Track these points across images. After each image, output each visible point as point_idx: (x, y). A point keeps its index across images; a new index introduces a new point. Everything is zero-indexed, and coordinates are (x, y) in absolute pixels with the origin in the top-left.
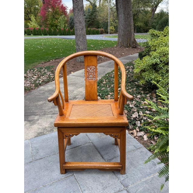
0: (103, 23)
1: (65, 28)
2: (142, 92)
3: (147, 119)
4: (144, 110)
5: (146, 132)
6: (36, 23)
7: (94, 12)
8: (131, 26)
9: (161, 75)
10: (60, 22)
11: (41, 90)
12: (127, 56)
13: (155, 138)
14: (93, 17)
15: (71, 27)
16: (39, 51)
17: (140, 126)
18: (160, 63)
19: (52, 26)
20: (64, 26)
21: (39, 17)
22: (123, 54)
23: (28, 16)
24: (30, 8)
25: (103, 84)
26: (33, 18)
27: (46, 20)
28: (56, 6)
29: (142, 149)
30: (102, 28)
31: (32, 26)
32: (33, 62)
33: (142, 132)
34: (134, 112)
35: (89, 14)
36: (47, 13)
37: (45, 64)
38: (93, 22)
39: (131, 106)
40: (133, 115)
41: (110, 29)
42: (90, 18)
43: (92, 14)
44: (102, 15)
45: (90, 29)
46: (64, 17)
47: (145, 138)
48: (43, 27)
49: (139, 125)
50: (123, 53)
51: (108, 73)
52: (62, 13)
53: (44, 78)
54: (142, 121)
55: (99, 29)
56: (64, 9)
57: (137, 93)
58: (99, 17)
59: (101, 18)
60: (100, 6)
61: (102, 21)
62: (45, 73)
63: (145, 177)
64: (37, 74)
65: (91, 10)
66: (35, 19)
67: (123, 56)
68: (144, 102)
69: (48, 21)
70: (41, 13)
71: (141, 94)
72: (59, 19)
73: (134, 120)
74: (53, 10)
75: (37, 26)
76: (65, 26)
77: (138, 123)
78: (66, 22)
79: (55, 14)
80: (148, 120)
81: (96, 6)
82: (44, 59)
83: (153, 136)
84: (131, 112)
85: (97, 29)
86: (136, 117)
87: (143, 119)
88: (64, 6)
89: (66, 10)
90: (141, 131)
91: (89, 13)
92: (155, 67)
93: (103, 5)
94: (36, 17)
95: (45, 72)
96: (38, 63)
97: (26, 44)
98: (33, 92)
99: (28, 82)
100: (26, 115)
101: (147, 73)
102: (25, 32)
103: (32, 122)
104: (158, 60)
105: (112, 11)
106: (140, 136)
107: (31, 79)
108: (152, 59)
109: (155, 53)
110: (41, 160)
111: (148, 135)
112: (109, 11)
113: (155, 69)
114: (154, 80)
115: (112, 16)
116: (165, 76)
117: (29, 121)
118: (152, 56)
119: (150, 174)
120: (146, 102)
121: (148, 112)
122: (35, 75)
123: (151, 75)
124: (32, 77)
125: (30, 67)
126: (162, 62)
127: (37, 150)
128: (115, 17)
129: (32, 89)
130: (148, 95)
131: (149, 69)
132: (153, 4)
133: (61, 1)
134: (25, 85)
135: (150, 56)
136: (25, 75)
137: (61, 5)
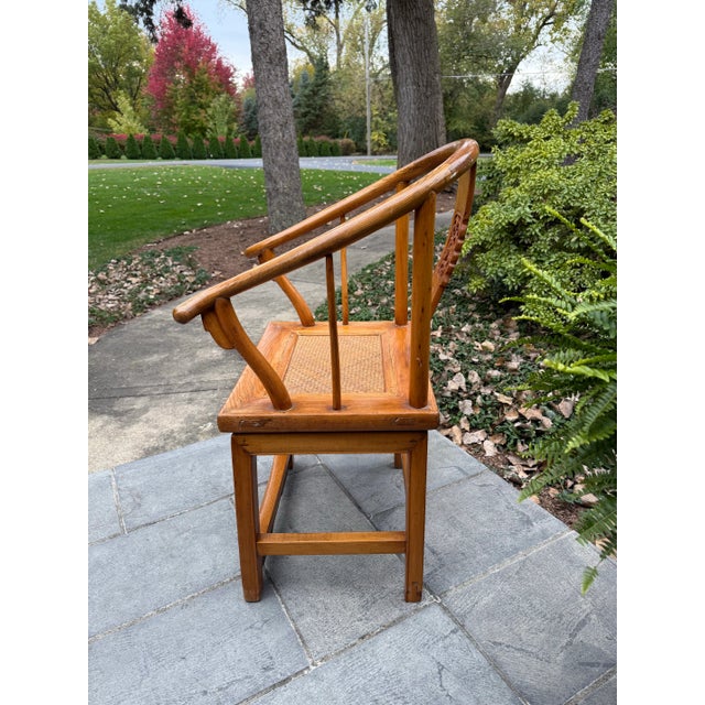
0: (351, 120)
1: (232, 137)
2: (477, 316)
4: (484, 367)
5: (491, 430)
6: (135, 117)
7: (321, 85)
8: (437, 123)
10: (212, 117)
11: (154, 321)
13: (520, 448)
14: (319, 102)
15: (250, 135)
16: (147, 204)
17: (472, 415)
19: (189, 129)
20: (226, 129)
21: (146, 101)
23: (109, 98)
24: (114, 70)
25: (355, 296)
26: (123, 101)
27: (168, 108)
28: (198, 63)
29: (484, 477)
30: (348, 137)
31: (123, 128)
32: (128, 239)
33: (479, 432)
34: (452, 375)
35: (307, 92)
36: (171, 86)
37: (168, 243)
38: (317, 116)
39: (442, 357)
40: (449, 382)
41: (372, 141)
42: (308, 106)
43: (315, 93)
44: (346, 95)
45: (311, 140)
46: (227, 102)
47: (490, 448)
48: (160, 134)
49: (468, 411)
51: (370, 266)
52: (219, 86)
53: (163, 285)
54: (479, 399)
55: (340, 141)
56: (224, 74)
57: (459, 320)
58: (337, 102)
59: (345, 105)
60: (338, 65)
61: (348, 115)
62: (167, 269)
63: (499, 561)
64: (139, 273)
65: (311, 80)
66: (133, 105)
68: (484, 344)
69: (175, 113)
70: (152, 87)
71: (473, 322)
72: (209, 107)
73: (453, 398)
74: (191, 75)
75: (140, 131)
76: (230, 130)
77: (467, 407)
78: (234, 117)
79: (197, 91)
80: (496, 397)
81: (327, 67)
82: (162, 229)
83: (512, 441)
84: (444, 375)
85: (332, 141)
86: (460, 389)
87: (480, 393)
88: (225, 64)
89: (230, 79)
90: (474, 428)
91: (306, 87)
93: (348, 64)
94: (135, 99)
95: (166, 267)
96: (143, 240)
97: (103, 183)
98: (129, 326)
99: (111, 297)
100: (106, 395)
101: (492, 254)
102: (100, 147)
103: (126, 418)
104: (528, 209)
105: (376, 82)
106: (474, 445)
107: (122, 286)
108: (506, 210)
109: (516, 193)
110: (150, 528)
111: (497, 441)
112: (367, 83)
113: (516, 240)
114: (514, 275)
115: (377, 98)
116: (547, 263)
117: (117, 414)
118: (508, 202)
119: (516, 550)
120: (487, 344)
121: (495, 373)
122: (136, 276)
123: (503, 259)
124: (125, 279)
125: (119, 253)
126: (538, 218)
127: (139, 497)
128: (387, 102)
129: (126, 317)
130: (493, 325)
131: (498, 243)
132: (501, 62)
133: (214, 49)
134: (102, 306)
135: (501, 202)
136: (100, 275)
137: (214, 61)
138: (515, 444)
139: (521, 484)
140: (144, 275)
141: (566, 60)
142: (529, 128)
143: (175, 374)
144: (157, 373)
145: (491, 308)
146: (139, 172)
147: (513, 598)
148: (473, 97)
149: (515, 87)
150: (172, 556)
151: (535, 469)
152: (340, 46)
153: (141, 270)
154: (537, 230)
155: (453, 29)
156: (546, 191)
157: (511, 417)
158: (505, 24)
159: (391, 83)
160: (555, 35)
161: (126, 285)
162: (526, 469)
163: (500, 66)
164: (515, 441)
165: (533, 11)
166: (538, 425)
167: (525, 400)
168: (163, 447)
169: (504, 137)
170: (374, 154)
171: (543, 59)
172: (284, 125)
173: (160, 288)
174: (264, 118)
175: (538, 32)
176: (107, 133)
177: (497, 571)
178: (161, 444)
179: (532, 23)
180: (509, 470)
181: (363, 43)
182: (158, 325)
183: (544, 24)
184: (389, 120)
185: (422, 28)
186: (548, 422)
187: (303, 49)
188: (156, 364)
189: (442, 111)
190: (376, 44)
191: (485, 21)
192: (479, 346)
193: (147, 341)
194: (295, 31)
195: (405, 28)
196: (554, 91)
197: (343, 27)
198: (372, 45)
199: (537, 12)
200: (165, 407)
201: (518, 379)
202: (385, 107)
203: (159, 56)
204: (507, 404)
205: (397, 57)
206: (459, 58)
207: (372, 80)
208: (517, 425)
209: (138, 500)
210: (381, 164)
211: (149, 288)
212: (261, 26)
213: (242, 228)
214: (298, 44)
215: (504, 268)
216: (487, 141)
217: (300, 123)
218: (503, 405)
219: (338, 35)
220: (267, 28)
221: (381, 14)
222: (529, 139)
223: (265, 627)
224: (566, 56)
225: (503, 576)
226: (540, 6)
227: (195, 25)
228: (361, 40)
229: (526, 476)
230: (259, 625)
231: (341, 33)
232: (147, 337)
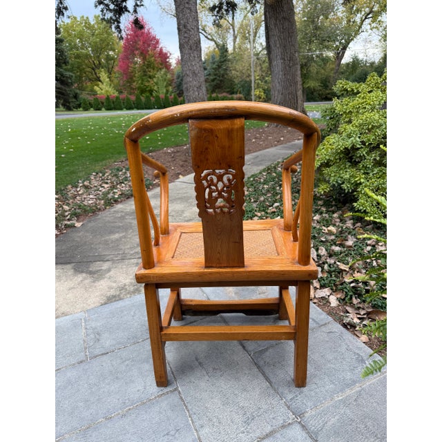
0: (242, 83)
1: (168, 95)
2: (324, 209)
3: (335, 263)
4: (329, 244)
5: (334, 288)
6: (110, 85)
7: (223, 62)
8: (296, 83)
9: (362, 171)
10: (157, 84)
12: (290, 144)
13: (355, 301)
14: (222, 72)
15: (179, 93)
16: (116, 138)
17: (322, 278)
18: (362, 148)
19: (143, 91)
20: (165, 91)
21: (117, 75)
22: (282, 139)
23: (96, 74)
24: (98, 57)
26: (103, 75)
27: (130, 79)
28: (148, 51)
29: (330, 326)
30: (240, 93)
31: (103, 91)
32: (104, 159)
33: (326, 289)
35: (214, 66)
36: (132, 65)
38: (221, 81)
41: (255, 95)
42: (215, 75)
43: (219, 67)
44: (239, 67)
45: (217, 96)
46: (165, 74)
47: (334, 301)
48: (125, 94)
49: (319, 275)
50: (282, 137)
51: (252, 176)
52: (161, 64)
53: (124, 189)
54: (326, 267)
55: (235, 96)
56: (164, 57)
58: (233, 72)
59: (238, 73)
60: (234, 49)
61: (240, 80)
62: (126, 179)
64: (109, 181)
65: (217, 59)
66: (109, 78)
67: (282, 144)
68: (329, 228)
69: (134, 82)
70: (121, 66)
71: (321, 213)
72: (155, 77)
74: (144, 59)
75: (113, 93)
76: (167, 91)
77: (318, 272)
78: (170, 83)
79: (147, 68)
80: (338, 265)
81: (226, 50)
83: (349, 297)
85: (230, 96)
86: (313, 260)
87: (327, 263)
88: (164, 51)
89: (168, 60)
90: (322, 287)
91: (214, 63)
92: (349, 156)
93: (240, 48)
94: (110, 74)
95: (126, 177)
96: (113, 160)
97: (90, 125)
98: (101, 215)
99: (91, 196)
100: (85, 260)
101: (334, 168)
102: (90, 103)
103: (97, 275)
104: (358, 139)
105: (258, 59)
106: (323, 298)
107: (98, 190)
108: (343, 139)
109: (349, 128)
110: (105, 356)
111: (339, 296)
112: (252, 59)
113: (350, 159)
114: (349, 182)
115: (258, 68)
116: (371, 174)
117: (91, 273)
118: (344, 134)
119: (354, 383)
120: (332, 228)
121: (337, 249)
122: (107, 183)
123: (341, 172)
124: (100, 185)
125: (98, 168)
126: (365, 145)
127: (98, 334)
128: (264, 71)
129: (100, 209)
130: (335, 215)
131: (338, 161)
132: (337, 43)
133: (158, 42)
134: (85, 203)
135: (340, 134)
136: (85, 183)
137: (158, 49)
138: (351, 298)
139: (355, 327)
140: (112, 183)
141: (380, 40)
142: (358, 85)
143: (128, 246)
144: (118, 246)
145: (334, 203)
146: (112, 118)
148: (320, 66)
149: (347, 58)
150: (117, 378)
151: (365, 316)
152: (235, 38)
153: (110, 179)
154: (364, 153)
155: (306, 24)
156: (370, 127)
157: (347, 279)
158: (340, 20)
159: (267, 59)
160: (373, 25)
161: (101, 189)
162: (359, 316)
163: (337, 46)
164: (351, 296)
165: (358, 11)
166: (367, 286)
167: (358, 268)
168: (119, 295)
169: (341, 91)
171: (365, 41)
172: (199, 88)
173: (121, 191)
174: (186, 83)
175: (362, 23)
176: (94, 95)
177: (340, 398)
178: (118, 293)
179: (358, 18)
180: (347, 317)
181: (250, 35)
182: (119, 215)
183: (366, 18)
184: (266, 82)
185: (286, 24)
186: (373, 284)
187: (212, 40)
188: (117, 240)
189: (300, 76)
190: (258, 35)
191: (327, 18)
192: (325, 229)
193: (113, 225)
194: (207, 29)
195: (275, 25)
196: (372, 60)
197: (237, 25)
198: (255, 36)
199: (361, 11)
200: (122, 268)
201: (352, 253)
202: (264, 74)
203: (125, 47)
204: (345, 271)
205: (271, 43)
206: (310, 42)
207: (255, 58)
208: (352, 285)
209: (98, 337)
211: (115, 191)
212: (185, 26)
213: (173, 152)
214: (209, 37)
215: (342, 178)
216: (329, 94)
217: (210, 85)
218: (342, 271)
219: (234, 31)
220: (189, 28)
221: (261, 16)
222: (358, 92)
223: (177, 434)
224: (380, 38)
226: (363, 7)
227: (147, 28)
228: (248, 33)
229: (358, 321)
230: (173, 432)
231: (236, 29)
232: (112, 223)
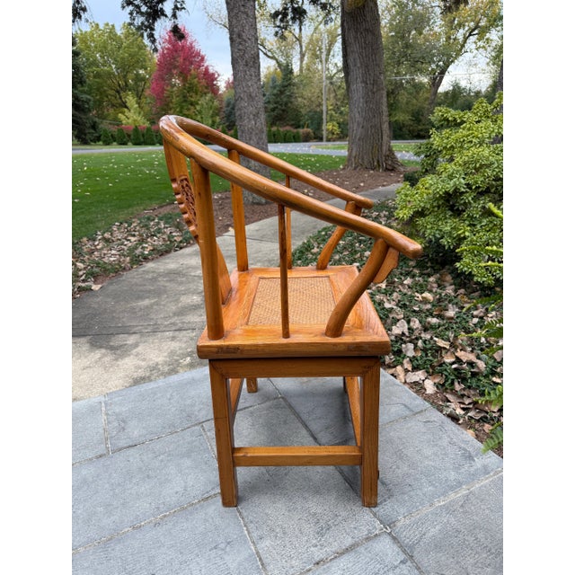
2: (417, 271)
4: (424, 315)
5: (431, 371)
7: (287, 86)
9: (467, 222)
10: (200, 112)
11: (147, 272)
12: (372, 191)
13: (458, 387)
14: (285, 99)
15: (229, 126)
16: (146, 179)
17: (414, 357)
18: (467, 192)
20: (210, 122)
21: (149, 100)
22: (362, 185)
23: (121, 98)
24: (125, 76)
25: (312, 254)
26: (131, 100)
27: (166, 106)
28: (190, 70)
30: (308, 127)
31: (130, 121)
32: (130, 206)
33: (420, 372)
34: (396, 321)
35: (275, 91)
36: (169, 88)
37: (161, 210)
38: (283, 111)
39: (387, 305)
40: (394, 327)
41: (328, 129)
42: (276, 103)
43: (282, 92)
44: (307, 93)
45: (278, 130)
46: (211, 100)
47: (430, 386)
49: (411, 353)
50: (362, 182)
51: (324, 229)
52: (206, 88)
53: (156, 243)
54: (420, 343)
55: (301, 131)
56: (210, 78)
57: (401, 274)
58: (300, 99)
59: (305, 102)
60: (301, 70)
61: (308, 110)
62: (159, 231)
64: (137, 233)
65: (279, 82)
66: (139, 104)
67: (362, 191)
68: (424, 295)
69: (171, 109)
70: (153, 89)
71: (413, 276)
72: (198, 104)
73: (397, 342)
74: (184, 80)
75: (143, 123)
76: (213, 122)
77: (409, 350)
78: (217, 112)
79: (188, 92)
80: (435, 341)
81: (291, 72)
82: (158, 199)
83: (450, 381)
84: (389, 321)
85: (295, 131)
86: (403, 334)
87: (421, 338)
88: (212, 70)
89: (215, 82)
90: (415, 369)
91: (275, 87)
93: (308, 70)
94: (140, 99)
95: (159, 229)
96: (142, 208)
97: (112, 163)
98: (126, 275)
99: (113, 252)
100: (104, 332)
101: (430, 219)
102: (112, 136)
103: (120, 351)
104: (462, 181)
105: (331, 83)
106: (416, 383)
107: (122, 244)
108: (443, 181)
109: (451, 167)
111: (436, 381)
112: (324, 84)
113: (452, 208)
114: (450, 236)
115: (332, 95)
116: (478, 227)
117: (112, 348)
118: (444, 175)
119: (460, 484)
120: (427, 295)
121: (434, 321)
122: (134, 236)
123: (440, 223)
124: (126, 239)
125: (122, 217)
126: (471, 188)
127: (123, 422)
128: (339, 99)
129: (124, 269)
130: (431, 279)
131: (436, 209)
132: (434, 66)
133: (203, 59)
134: (106, 260)
135: (438, 175)
136: (106, 235)
137: (203, 69)
138: (452, 383)
139: (458, 420)
140: (141, 235)
141: (488, 64)
142: (462, 114)
143: (162, 316)
144: (148, 315)
145: (429, 264)
146: (141, 155)
147: (458, 531)
148: (411, 94)
149: (445, 86)
151: (471, 406)
152: (302, 56)
153: (139, 231)
154: (470, 199)
155: (394, 40)
156: (478, 165)
157: (449, 359)
158: (437, 36)
159: (344, 85)
160: (479, 44)
161: (126, 243)
162: (462, 406)
163: (433, 69)
164: (453, 380)
165: (461, 25)
166: (473, 367)
167: (461, 345)
168: (149, 377)
169: (440, 121)
170: (329, 140)
171: (470, 64)
172: (256, 115)
173: (153, 245)
174: (240, 109)
175: (465, 42)
176: (118, 125)
177: (442, 503)
178: (148, 374)
179: (460, 34)
180: (448, 407)
181: (321, 53)
182: (150, 276)
183: (470, 35)
184: (341, 113)
185: (370, 37)
186: (481, 365)
187: (273, 58)
188: (147, 307)
189: (385, 104)
190: (332, 53)
191: (421, 34)
192: (419, 297)
193: (141, 288)
194: (267, 44)
195: (356, 38)
196: (478, 89)
197: (305, 40)
198: (328, 54)
199: (464, 26)
200: (153, 343)
201: (454, 326)
202: (339, 103)
203: (161, 64)
204: (445, 348)
205: (349, 61)
206: (399, 63)
207: (328, 82)
208: (454, 366)
209: (123, 425)
210: (334, 149)
211: (144, 245)
212: (239, 36)
213: (221, 198)
214: (269, 54)
215: (441, 231)
216: (421, 130)
217: (269, 116)
218: (441, 348)
219: (301, 47)
220: (244, 38)
221: (336, 29)
222: (463, 122)
223: (228, 549)
224: (488, 60)
225: (448, 509)
226: (467, 21)
227: (189, 40)
228: (320, 50)
229: (462, 412)
230: (222, 546)
231: (304, 45)
232: (141, 285)
